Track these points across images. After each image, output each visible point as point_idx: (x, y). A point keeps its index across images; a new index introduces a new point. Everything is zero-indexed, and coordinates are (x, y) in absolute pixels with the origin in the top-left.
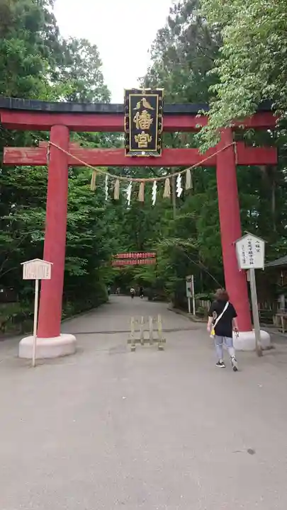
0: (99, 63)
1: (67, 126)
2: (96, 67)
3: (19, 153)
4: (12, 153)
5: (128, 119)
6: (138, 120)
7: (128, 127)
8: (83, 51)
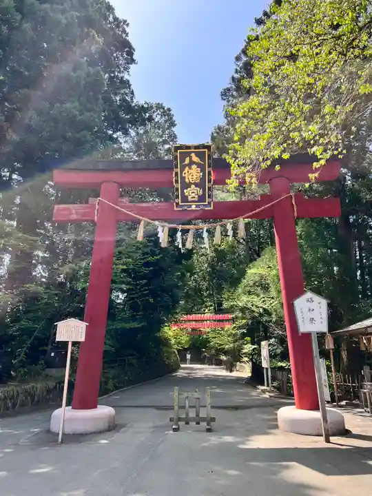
0: (173, 124)
1: (118, 183)
2: (169, 128)
3: (69, 210)
4: (62, 210)
5: (176, 174)
6: (187, 174)
7: (177, 182)
8: (158, 114)
